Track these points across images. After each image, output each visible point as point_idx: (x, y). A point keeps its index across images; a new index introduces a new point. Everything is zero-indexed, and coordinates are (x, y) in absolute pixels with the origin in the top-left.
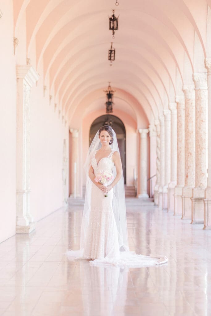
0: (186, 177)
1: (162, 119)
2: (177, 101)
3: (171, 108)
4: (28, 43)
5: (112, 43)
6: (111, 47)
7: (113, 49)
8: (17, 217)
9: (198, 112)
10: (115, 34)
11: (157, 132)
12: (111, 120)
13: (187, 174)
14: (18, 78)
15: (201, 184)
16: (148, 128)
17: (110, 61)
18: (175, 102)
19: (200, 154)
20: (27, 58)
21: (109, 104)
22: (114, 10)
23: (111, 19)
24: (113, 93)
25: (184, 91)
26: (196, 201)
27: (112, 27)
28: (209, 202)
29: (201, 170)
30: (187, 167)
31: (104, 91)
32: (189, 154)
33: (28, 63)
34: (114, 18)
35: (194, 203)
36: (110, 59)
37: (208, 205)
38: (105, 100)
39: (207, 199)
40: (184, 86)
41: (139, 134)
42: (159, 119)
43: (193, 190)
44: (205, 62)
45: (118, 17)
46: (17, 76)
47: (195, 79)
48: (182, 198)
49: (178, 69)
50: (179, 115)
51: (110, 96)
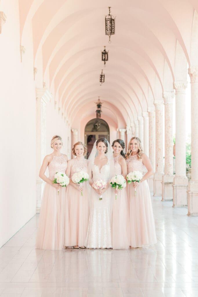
0: (156, 166)
1: (137, 123)
2: (149, 111)
3: (144, 115)
4: (44, 71)
5: (102, 70)
6: (102, 73)
7: (103, 74)
8: (37, 201)
9: (167, 120)
10: (106, 64)
11: (132, 131)
12: (99, 122)
13: (157, 163)
14: (37, 98)
15: (169, 172)
16: (126, 128)
17: (101, 83)
18: (148, 112)
19: (168, 151)
20: (43, 82)
21: (98, 112)
22: (105, 47)
23: (103, 53)
24: (101, 104)
25: (155, 104)
26: (165, 185)
27: (104, 59)
28: (177, 187)
29: (169, 163)
30: (157, 159)
31: (95, 103)
32: (159, 150)
33: (44, 86)
34: (105, 52)
35: (164, 186)
36: (101, 81)
37: (176, 190)
38: (96, 108)
39: (175, 185)
40: (155, 101)
41: (120, 132)
42: (134, 123)
43: (163, 176)
44: (174, 85)
45: (108, 52)
46: (36, 96)
47: (164, 96)
48: (154, 181)
49: (150, 88)
50: (151, 121)
51: (99, 106)
